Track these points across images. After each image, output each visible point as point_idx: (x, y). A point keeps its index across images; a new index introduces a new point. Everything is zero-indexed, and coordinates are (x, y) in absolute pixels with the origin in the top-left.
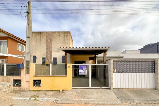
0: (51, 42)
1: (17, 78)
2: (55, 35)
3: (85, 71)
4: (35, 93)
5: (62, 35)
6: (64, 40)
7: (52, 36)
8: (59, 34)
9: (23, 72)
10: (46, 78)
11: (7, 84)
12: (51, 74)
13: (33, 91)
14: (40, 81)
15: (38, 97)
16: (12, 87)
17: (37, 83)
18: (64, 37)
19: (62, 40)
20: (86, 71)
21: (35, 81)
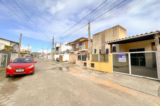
0: (104, 38)
1: (85, 62)
2: (107, 32)
3: (124, 59)
4: (91, 71)
5: (112, 30)
6: (114, 34)
7: (105, 33)
8: (110, 30)
9: (87, 59)
10: (97, 63)
11: (82, 64)
12: (99, 61)
13: (91, 69)
14: (94, 64)
15: (91, 72)
16: (83, 66)
17: (93, 65)
18: (114, 31)
19: (112, 34)
20: (126, 59)
21: (92, 64)
